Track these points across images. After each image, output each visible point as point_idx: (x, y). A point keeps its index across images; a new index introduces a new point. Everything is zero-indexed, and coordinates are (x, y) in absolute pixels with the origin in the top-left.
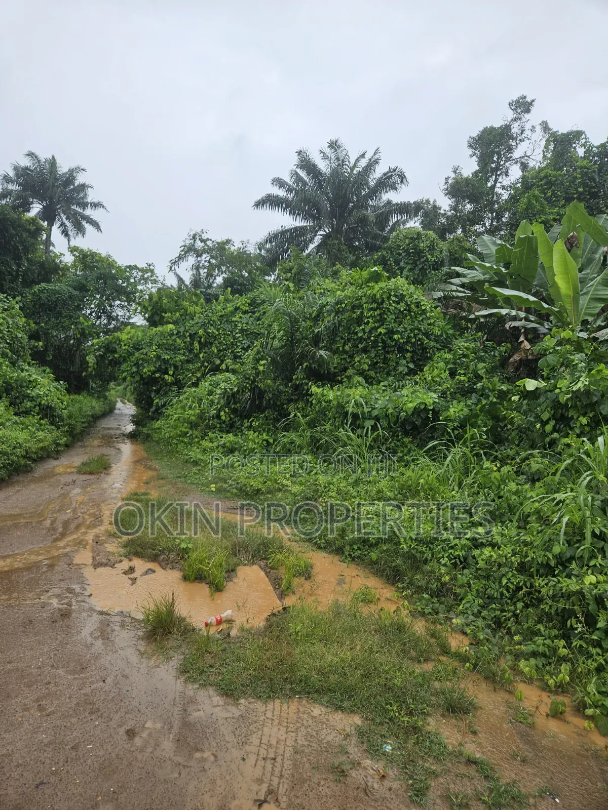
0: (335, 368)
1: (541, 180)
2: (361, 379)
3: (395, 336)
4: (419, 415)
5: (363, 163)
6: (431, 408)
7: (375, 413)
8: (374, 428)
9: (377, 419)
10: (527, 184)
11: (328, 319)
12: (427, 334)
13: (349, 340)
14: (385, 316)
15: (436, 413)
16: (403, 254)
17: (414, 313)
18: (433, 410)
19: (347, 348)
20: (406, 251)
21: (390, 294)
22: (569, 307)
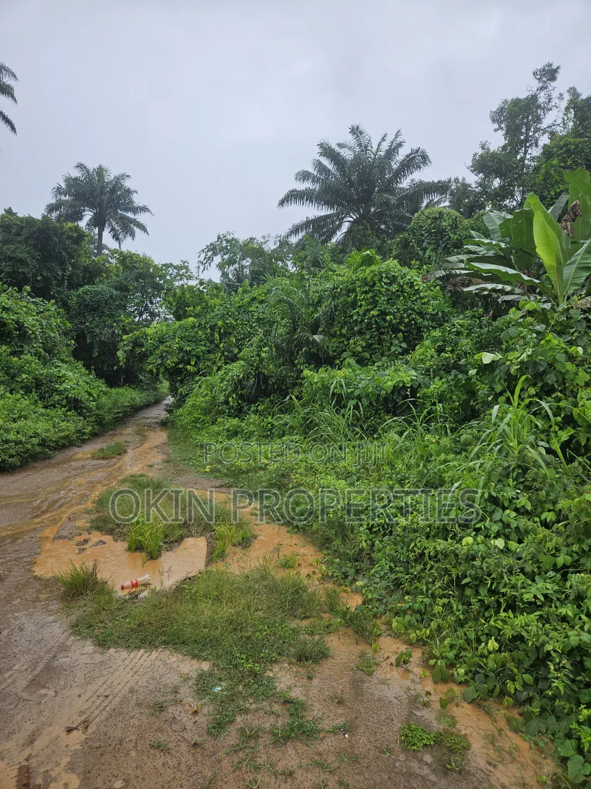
0: (334, 351)
1: (562, 149)
2: (352, 361)
3: (388, 318)
4: (399, 393)
5: (385, 146)
6: (409, 385)
7: (357, 393)
8: (356, 407)
9: (359, 398)
10: (548, 153)
11: (326, 304)
12: (421, 314)
13: (345, 323)
14: (377, 299)
15: (414, 391)
16: (425, 235)
17: (408, 293)
18: (411, 387)
19: (344, 331)
20: (428, 231)
21: (381, 276)
22: (554, 278)
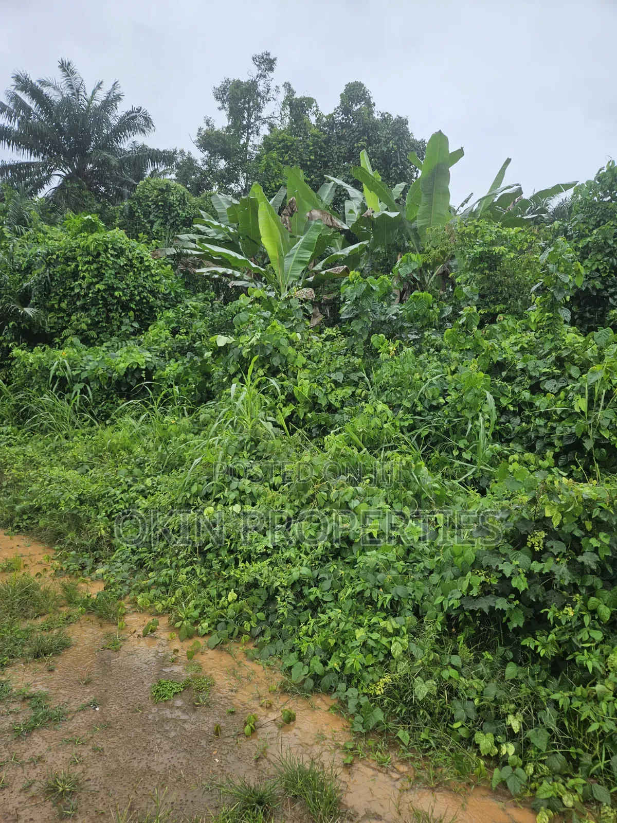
0: (51, 328)
1: (280, 142)
2: (76, 340)
3: (116, 293)
4: (133, 376)
5: (101, 96)
6: (144, 367)
7: (84, 375)
8: (84, 391)
9: (87, 381)
10: (268, 145)
11: (38, 271)
12: (152, 292)
13: (65, 296)
14: (103, 271)
15: (149, 373)
16: (153, 207)
17: (137, 268)
18: (146, 369)
19: (64, 305)
20: (155, 203)
21: (107, 246)
